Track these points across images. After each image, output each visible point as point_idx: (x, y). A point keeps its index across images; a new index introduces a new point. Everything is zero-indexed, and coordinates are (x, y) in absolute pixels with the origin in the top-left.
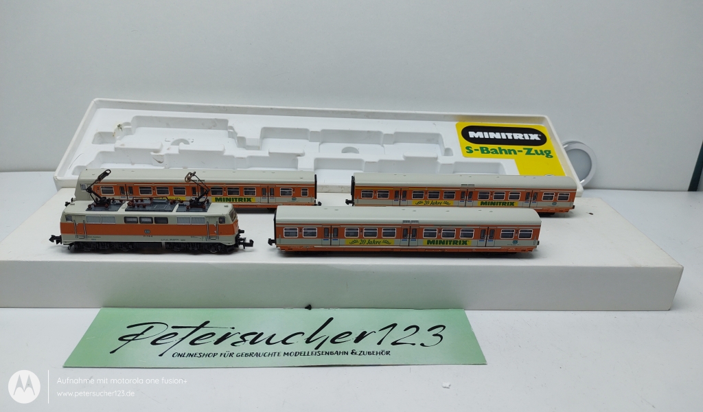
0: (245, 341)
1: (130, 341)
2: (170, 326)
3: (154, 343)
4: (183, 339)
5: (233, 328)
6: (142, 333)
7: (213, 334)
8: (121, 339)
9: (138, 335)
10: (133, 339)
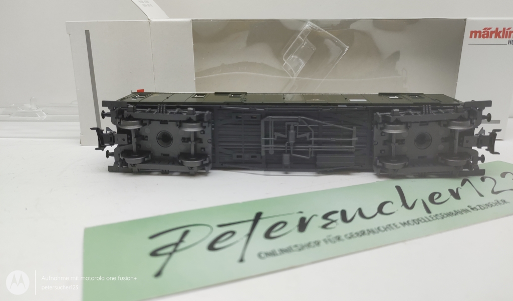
0: (333, 221)
1: (171, 254)
2: (214, 225)
3: (211, 247)
4: (250, 235)
5: (301, 212)
6: (181, 240)
7: (285, 223)
8: (154, 254)
9: (177, 244)
10: (175, 251)
